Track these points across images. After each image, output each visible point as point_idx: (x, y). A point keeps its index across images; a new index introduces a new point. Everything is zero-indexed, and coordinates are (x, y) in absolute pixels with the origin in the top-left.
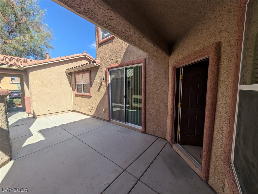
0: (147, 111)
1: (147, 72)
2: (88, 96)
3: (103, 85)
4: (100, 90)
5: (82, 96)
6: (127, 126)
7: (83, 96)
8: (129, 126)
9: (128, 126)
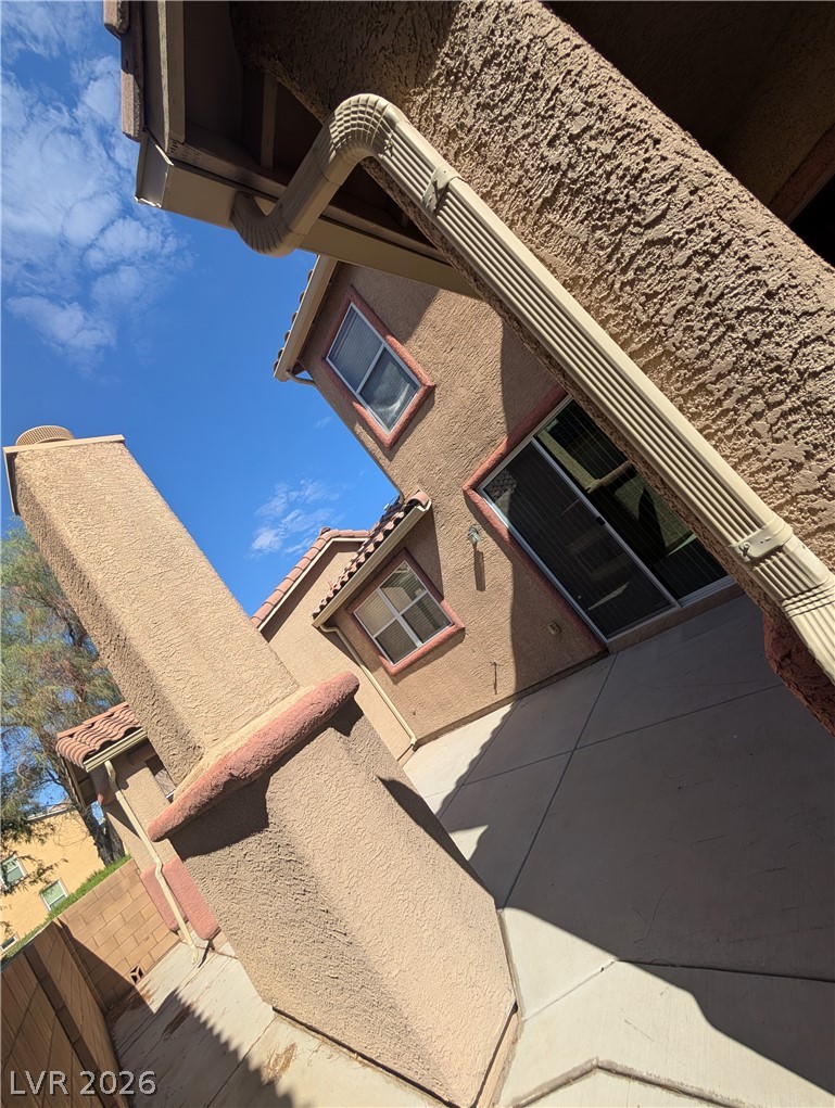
2: (451, 636)
3: (487, 555)
4: (488, 578)
5: (422, 661)
7: (428, 657)
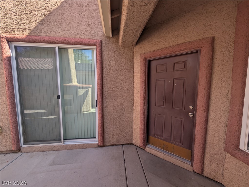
0: (106, 115)
1: (104, 60)
6: (67, 146)
8: (72, 145)
9: (70, 145)
